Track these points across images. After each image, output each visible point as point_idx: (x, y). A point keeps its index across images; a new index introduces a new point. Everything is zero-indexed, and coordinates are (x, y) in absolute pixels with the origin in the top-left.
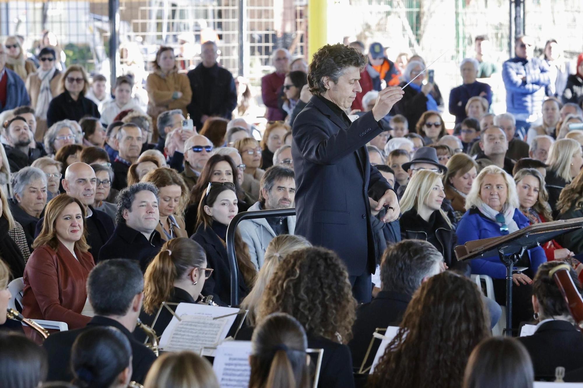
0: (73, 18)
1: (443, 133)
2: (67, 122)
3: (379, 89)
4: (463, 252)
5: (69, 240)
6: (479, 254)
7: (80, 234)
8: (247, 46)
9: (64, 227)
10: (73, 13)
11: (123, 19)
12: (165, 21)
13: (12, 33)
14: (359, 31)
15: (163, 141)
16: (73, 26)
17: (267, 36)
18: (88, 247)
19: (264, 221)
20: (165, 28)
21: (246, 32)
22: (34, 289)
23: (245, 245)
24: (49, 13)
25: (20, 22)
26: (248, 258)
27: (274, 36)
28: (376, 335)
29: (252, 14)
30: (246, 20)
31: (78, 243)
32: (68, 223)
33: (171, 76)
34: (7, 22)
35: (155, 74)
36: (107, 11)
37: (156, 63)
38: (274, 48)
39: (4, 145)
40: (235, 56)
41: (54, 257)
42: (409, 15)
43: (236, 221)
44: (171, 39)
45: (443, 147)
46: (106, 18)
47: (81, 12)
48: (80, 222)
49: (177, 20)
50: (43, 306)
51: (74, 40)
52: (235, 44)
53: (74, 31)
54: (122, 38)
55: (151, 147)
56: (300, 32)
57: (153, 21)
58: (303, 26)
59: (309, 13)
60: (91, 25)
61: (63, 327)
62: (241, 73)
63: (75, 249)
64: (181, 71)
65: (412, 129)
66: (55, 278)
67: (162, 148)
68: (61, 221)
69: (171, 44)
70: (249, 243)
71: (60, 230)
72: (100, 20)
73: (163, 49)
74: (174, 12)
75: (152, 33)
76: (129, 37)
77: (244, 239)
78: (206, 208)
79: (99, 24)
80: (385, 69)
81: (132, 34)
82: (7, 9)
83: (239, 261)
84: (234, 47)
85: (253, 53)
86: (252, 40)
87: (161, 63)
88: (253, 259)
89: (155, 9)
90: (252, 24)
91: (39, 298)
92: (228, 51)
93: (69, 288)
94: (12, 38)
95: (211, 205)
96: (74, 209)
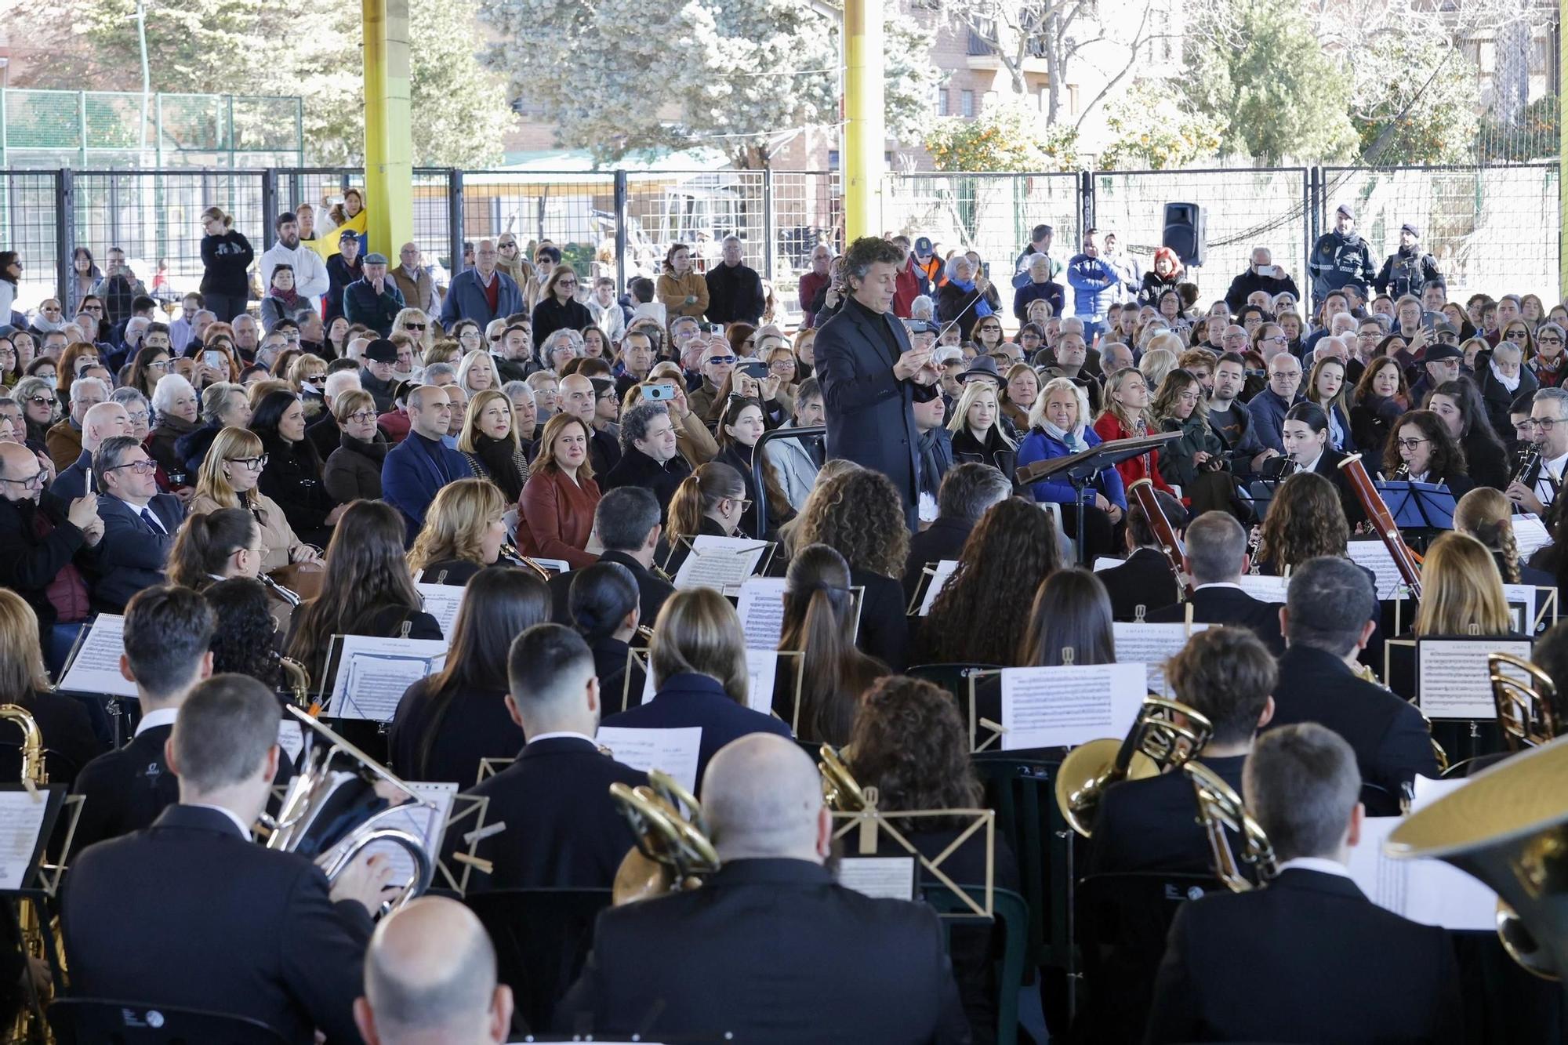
0: (574, 213)
1: (1000, 341)
2: (567, 331)
3: (927, 291)
4: (1026, 474)
5: (570, 466)
6: (1045, 477)
7: (582, 458)
8: (775, 242)
9: (563, 452)
10: (574, 206)
11: (631, 214)
12: (681, 215)
13: (504, 230)
14: (904, 224)
15: (678, 351)
16: (574, 221)
17: (797, 231)
18: (593, 473)
19: (795, 441)
20: (680, 224)
21: (774, 228)
22: (529, 522)
23: (774, 469)
24: (547, 209)
25: (513, 218)
26: (777, 485)
27: (806, 231)
28: (926, 570)
29: (780, 208)
30: (774, 215)
31: (581, 468)
32: (567, 446)
33: (685, 278)
34: (499, 218)
35: (667, 276)
36: (612, 205)
37: (668, 264)
38: (807, 245)
39: (495, 358)
40: (762, 255)
41: (554, 484)
42: (962, 205)
43: (762, 441)
44: (687, 238)
45: (1002, 356)
46: (611, 214)
47: (583, 206)
48: (584, 445)
49: (694, 214)
50: (540, 542)
51: (575, 239)
52: (762, 241)
53: (574, 227)
54: (631, 236)
55: (665, 358)
56: (835, 227)
57: (667, 215)
58: (840, 221)
59: (846, 204)
60: (595, 221)
61: (564, 566)
62: (768, 276)
63: (578, 476)
64: (697, 272)
65: (965, 337)
66: (555, 509)
67: (677, 361)
68: (559, 443)
69: (687, 242)
70: (779, 467)
71: (558, 453)
72: (606, 217)
73: (677, 247)
74: (690, 205)
75: (665, 229)
76: (639, 234)
77: (773, 463)
78: (727, 428)
79: (603, 220)
80: (935, 267)
81: (642, 232)
82: (498, 202)
83: (766, 488)
84: (759, 245)
85: (781, 251)
86: (780, 236)
87: (675, 262)
88: (784, 486)
89: (669, 202)
90: (780, 218)
91: (536, 533)
92: (753, 249)
93: (571, 521)
94: (507, 235)
95: (732, 424)
96: (576, 430)
